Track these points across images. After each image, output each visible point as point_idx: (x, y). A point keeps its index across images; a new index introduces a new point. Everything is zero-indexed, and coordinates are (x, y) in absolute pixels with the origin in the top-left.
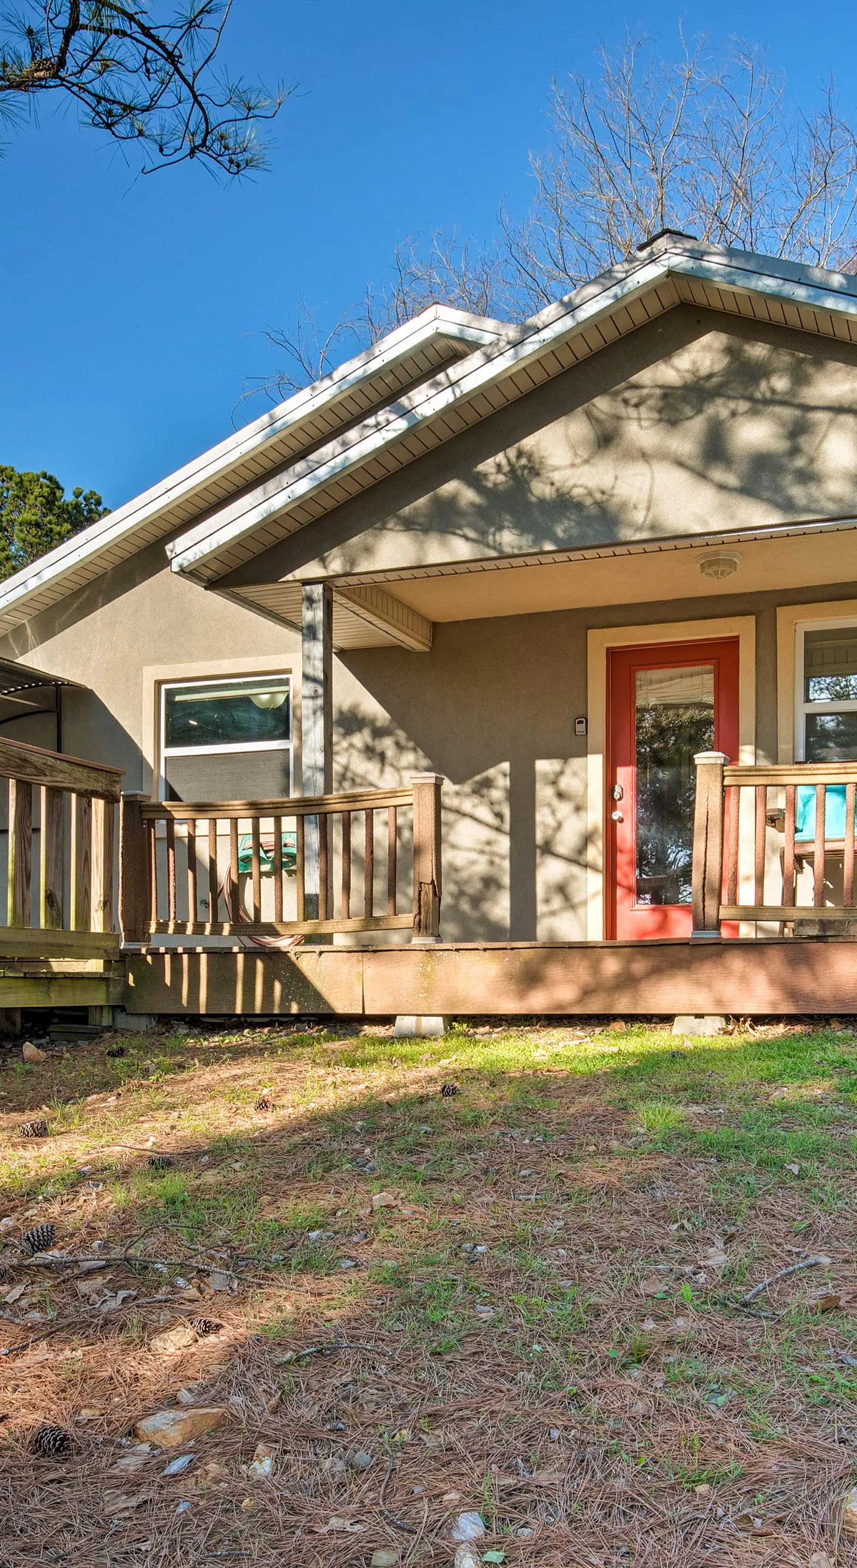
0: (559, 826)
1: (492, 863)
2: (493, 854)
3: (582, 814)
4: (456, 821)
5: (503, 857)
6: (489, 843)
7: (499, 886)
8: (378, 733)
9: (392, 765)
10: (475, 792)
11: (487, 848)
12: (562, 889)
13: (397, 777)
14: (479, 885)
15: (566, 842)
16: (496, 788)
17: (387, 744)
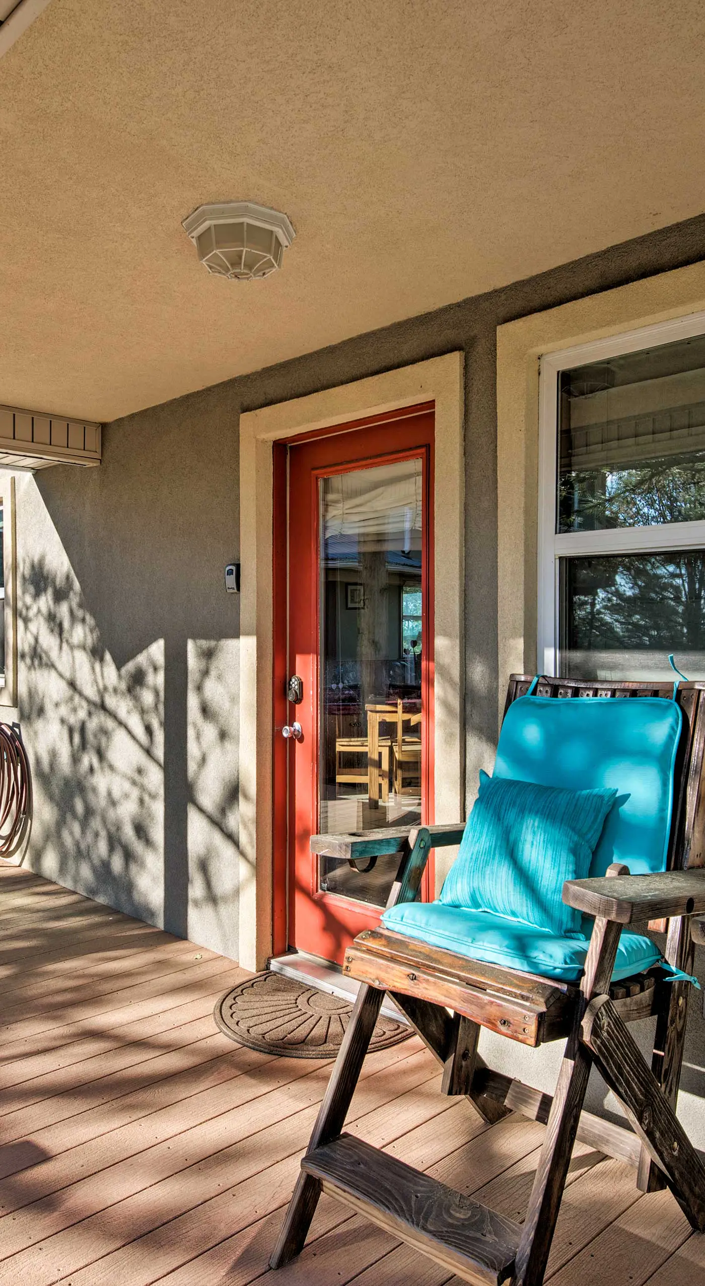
0: (205, 759)
1: (142, 802)
2: (144, 789)
5: (156, 798)
6: (140, 771)
7: (153, 844)
8: (58, 594)
9: (68, 641)
10: (130, 688)
11: (138, 778)
13: (71, 658)
14: (131, 833)
16: (150, 689)
17: (64, 612)
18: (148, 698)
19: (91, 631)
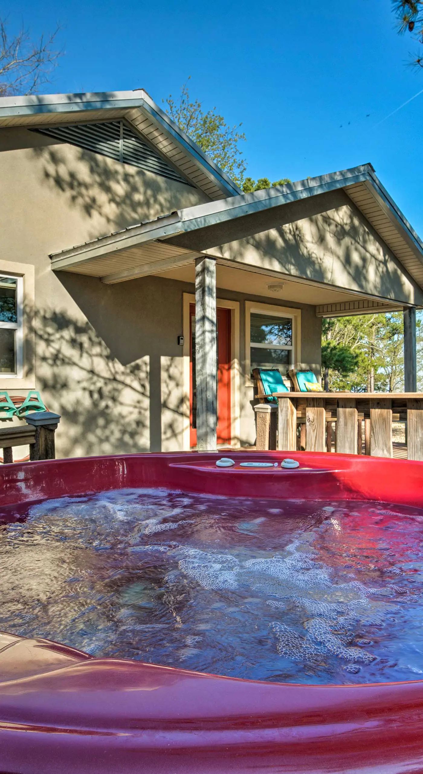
0: (170, 393)
1: (140, 413)
2: (141, 408)
3: (179, 388)
4: (122, 389)
5: (145, 410)
6: (139, 402)
7: (144, 426)
8: (79, 330)
9: (87, 352)
10: (132, 372)
11: (138, 405)
12: (171, 426)
13: (90, 360)
14: (134, 426)
15: (173, 402)
16: (143, 371)
17: (84, 339)
18: (143, 375)
19: (106, 348)
